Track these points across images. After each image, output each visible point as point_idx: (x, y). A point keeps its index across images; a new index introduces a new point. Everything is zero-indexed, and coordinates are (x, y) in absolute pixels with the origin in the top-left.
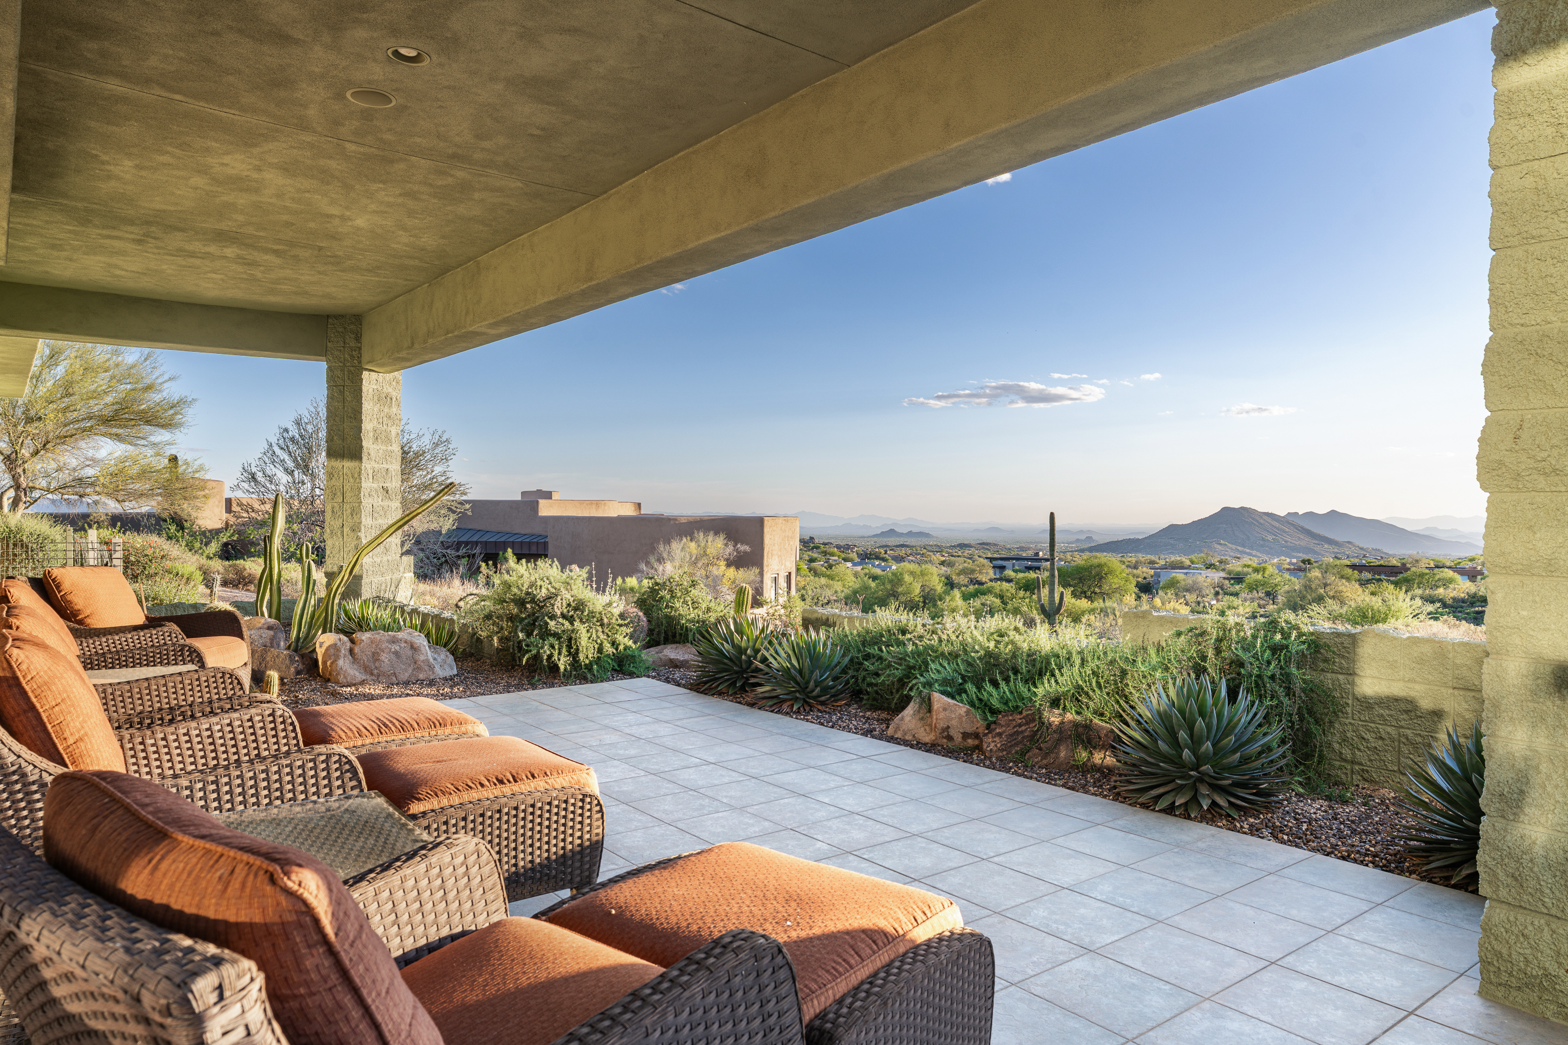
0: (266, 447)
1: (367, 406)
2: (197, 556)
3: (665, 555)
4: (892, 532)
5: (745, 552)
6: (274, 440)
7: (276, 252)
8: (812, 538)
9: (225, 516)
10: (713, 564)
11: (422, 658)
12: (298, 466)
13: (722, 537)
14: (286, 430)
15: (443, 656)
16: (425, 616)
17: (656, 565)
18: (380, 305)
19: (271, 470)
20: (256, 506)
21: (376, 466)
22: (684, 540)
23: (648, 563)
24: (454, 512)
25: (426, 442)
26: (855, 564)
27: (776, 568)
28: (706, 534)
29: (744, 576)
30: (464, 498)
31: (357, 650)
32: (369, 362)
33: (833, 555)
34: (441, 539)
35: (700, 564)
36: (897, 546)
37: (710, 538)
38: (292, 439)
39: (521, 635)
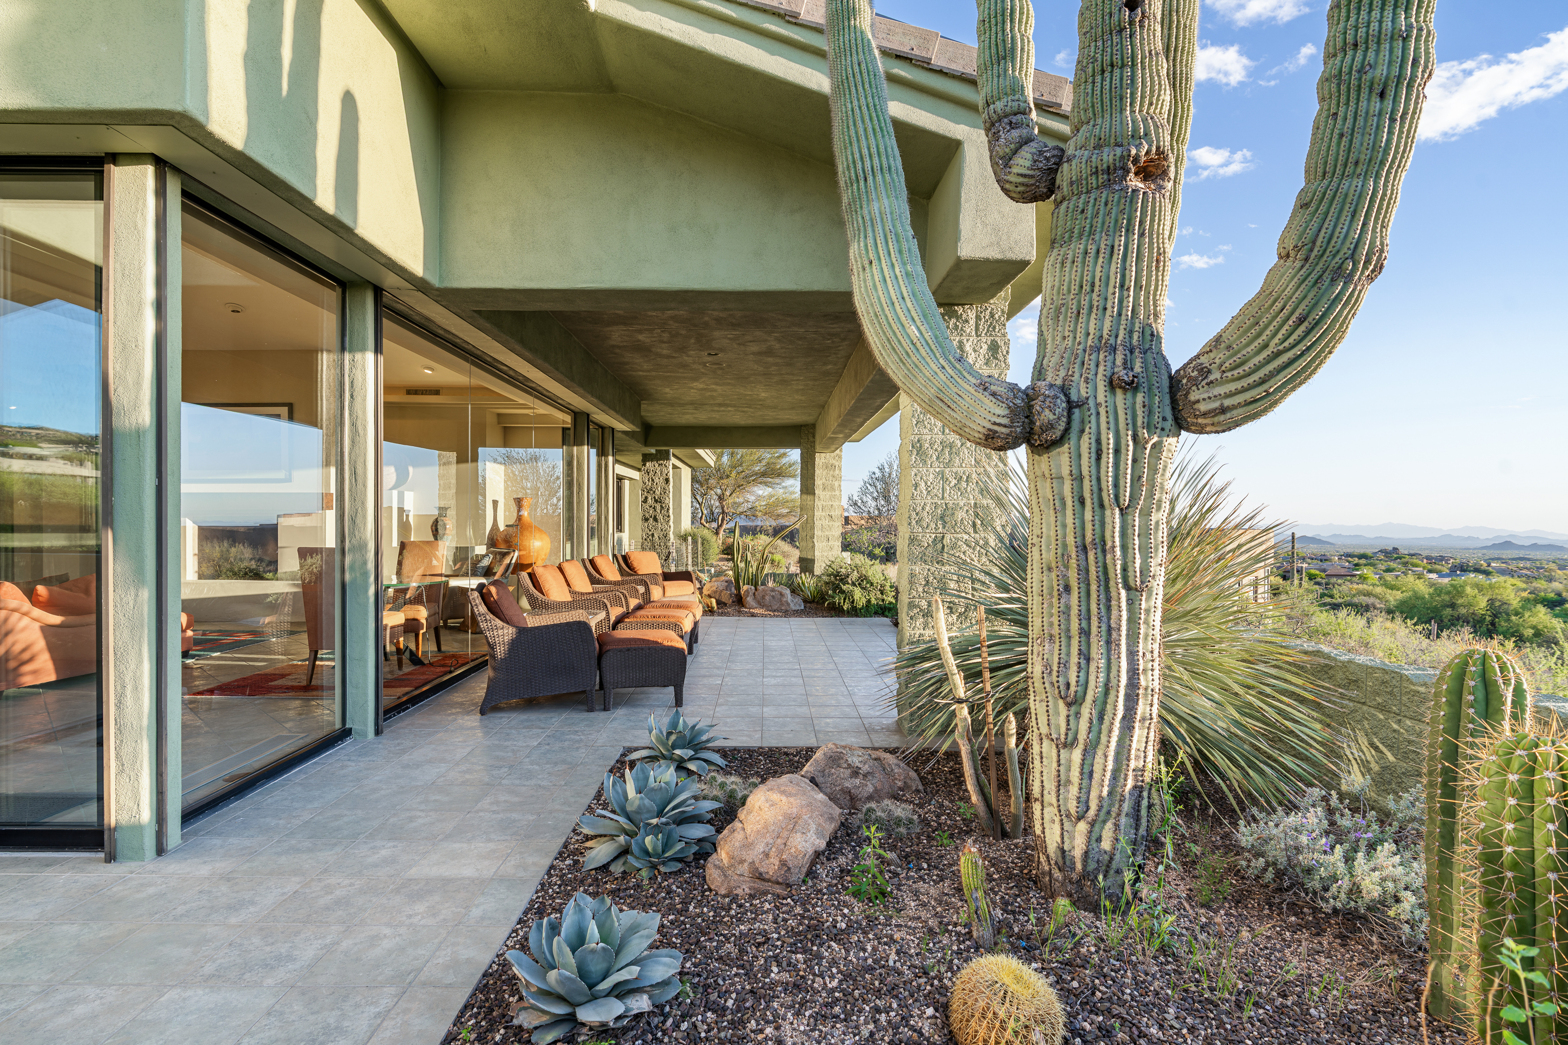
1: (819, 472)
8: (1395, 549)
11: (784, 599)
15: (797, 600)
21: (824, 503)
31: (756, 593)
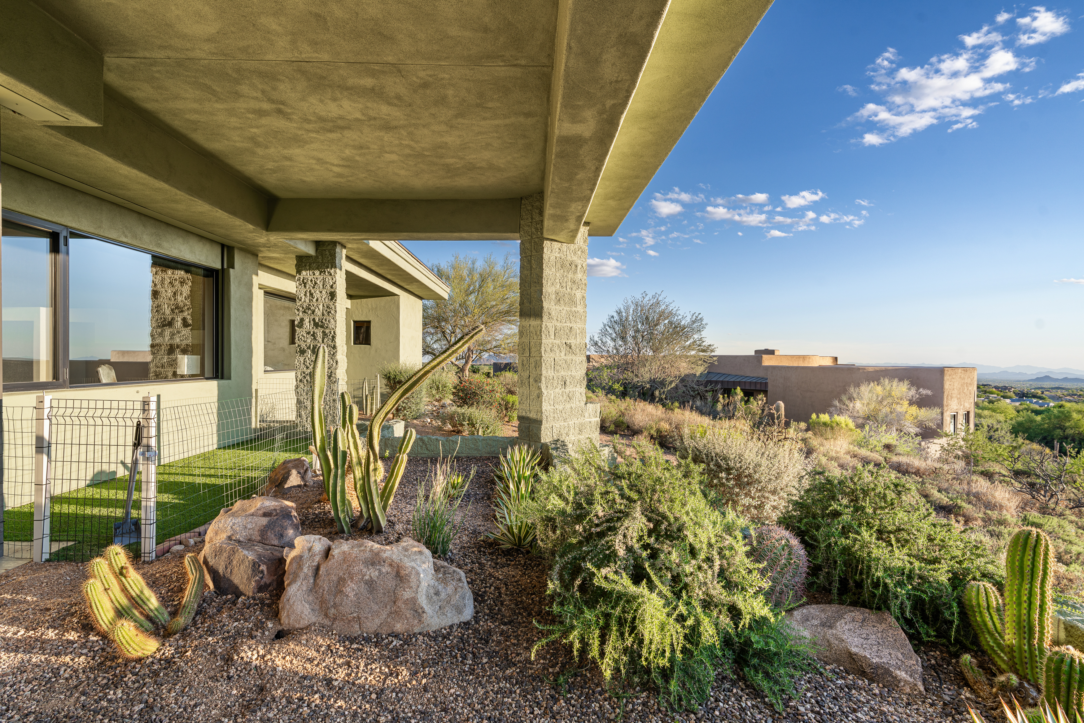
0: (603, 327)
1: (548, 272)
3: (855, 396)
4: (1047, 378)
5: (927, 396)
6: (606, 323)
10: (897, 403)
12: (619, 337)
13: (906, 382)
17: (847, 402)
19: (604, 339)
21: (558, 324)
22: (872, 384)
23: (840, 401)
24: (706, 362)
25: (688, 321)
26: (1013, 401)
27: (955, 407)
28: (891, 380)
29: (925, 414)
30: (713, 354)
32: (548, 233)
33: (993, 393)
34: (696, 379)
35: (885, 403)
36: (1052, 388)
37: (895, 383)
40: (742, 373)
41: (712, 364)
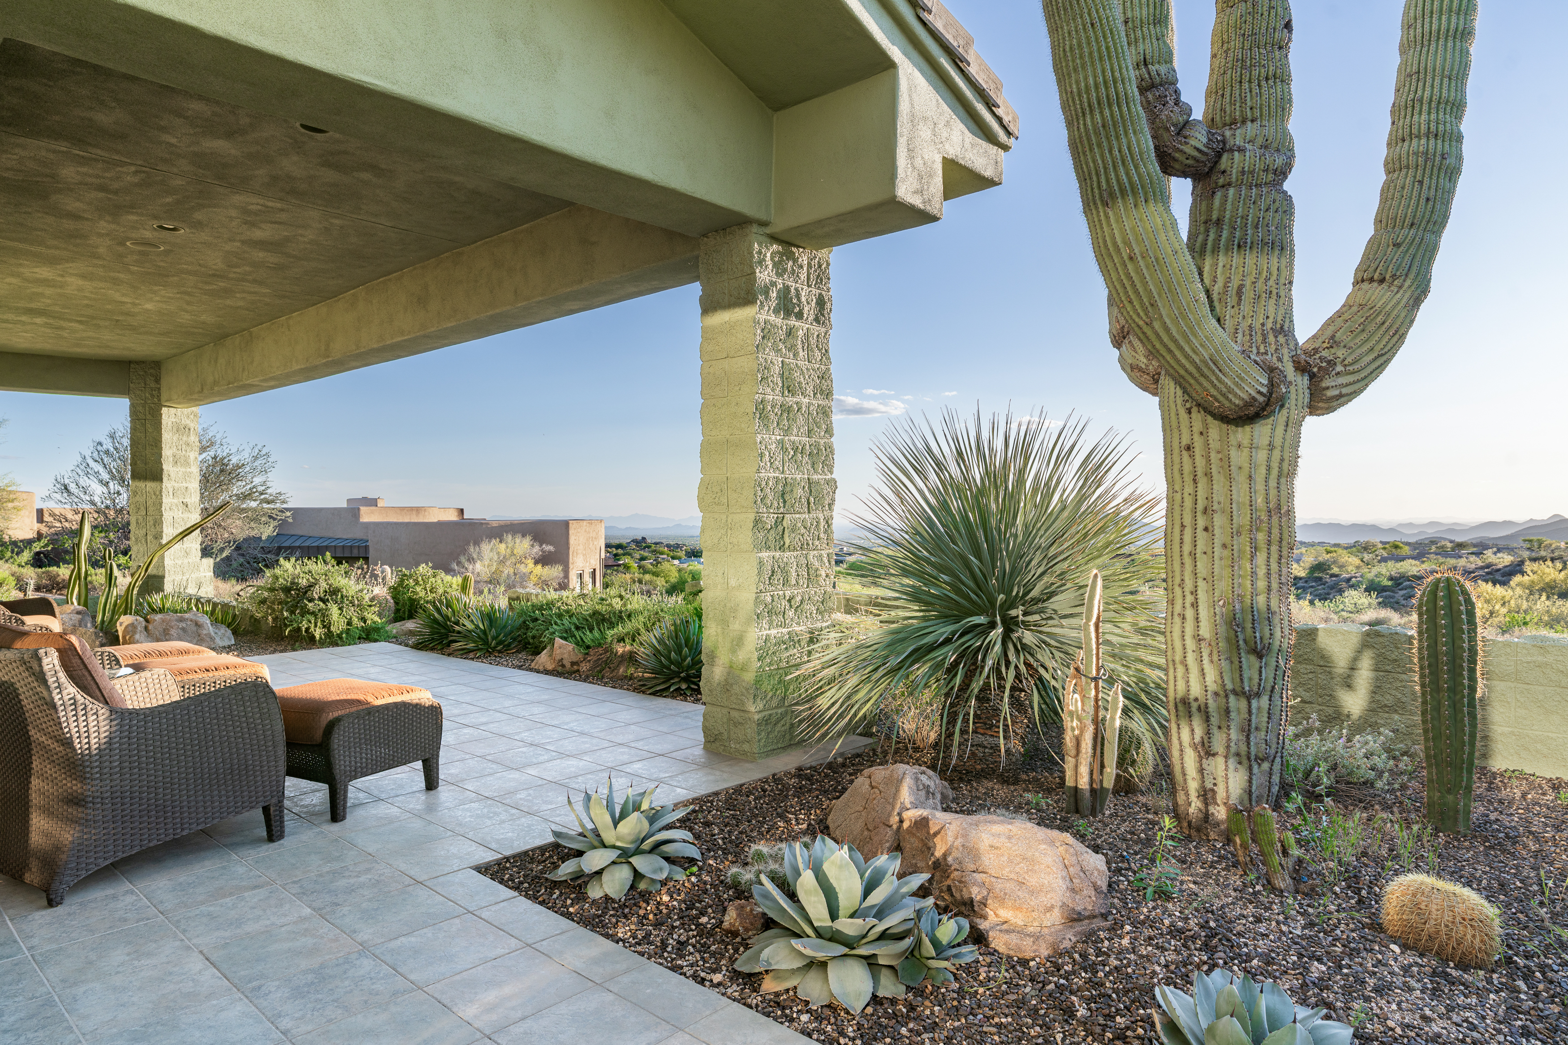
0: (80, 459)
1: (167, 436)
2: (7, 565)
3: (475, 556)
5: (550, 552)
6: (88, 453)
7: (80, 322)
8: (644, 538)
9: (36, 526)
10: (521, 562)
11: (205, 632)
12: (113, 478)
13: (528, 538)
14: (100, 444)
15: (222, 631)
16: (215, 605)
17: (466, 564)
18: (175, 355)
19: (84, 481)
20: (70, 516)
21: (176, 485)
22: (494, 541)
23: (459, 563)
24: (274, 519)
25: (245, 456)
27: (581, 565)
28: (514, 534)
29: (551, 572)
30: (285, 506)
31: (150, 627)
32: (167, 401)
33: (662, 553)
34: (261, 545)
35: (508, 563)
37: (518, 541)
38: (107, 452)
39: (285, 614)
40: (330, 534)
41: (284, 523)
